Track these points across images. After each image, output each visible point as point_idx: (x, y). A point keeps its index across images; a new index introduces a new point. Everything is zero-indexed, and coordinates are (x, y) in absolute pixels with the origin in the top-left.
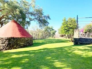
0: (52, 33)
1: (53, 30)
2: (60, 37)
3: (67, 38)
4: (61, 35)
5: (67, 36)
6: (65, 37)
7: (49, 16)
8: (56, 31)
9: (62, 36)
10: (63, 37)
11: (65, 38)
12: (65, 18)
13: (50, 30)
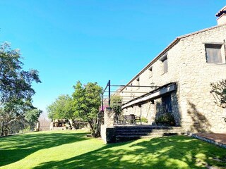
0: (30, 116)
1: (32, 107)
2: (54, 126)
3: (73, 128)
4: (56, 121)
5: (71, 123)
6: (68, 125)
7: (37, 73)
8: (41, 112)
9: (60, 124)
10: (61, 126)
11: (67, 128)
12: (79, 82)
13: (25, 110)
